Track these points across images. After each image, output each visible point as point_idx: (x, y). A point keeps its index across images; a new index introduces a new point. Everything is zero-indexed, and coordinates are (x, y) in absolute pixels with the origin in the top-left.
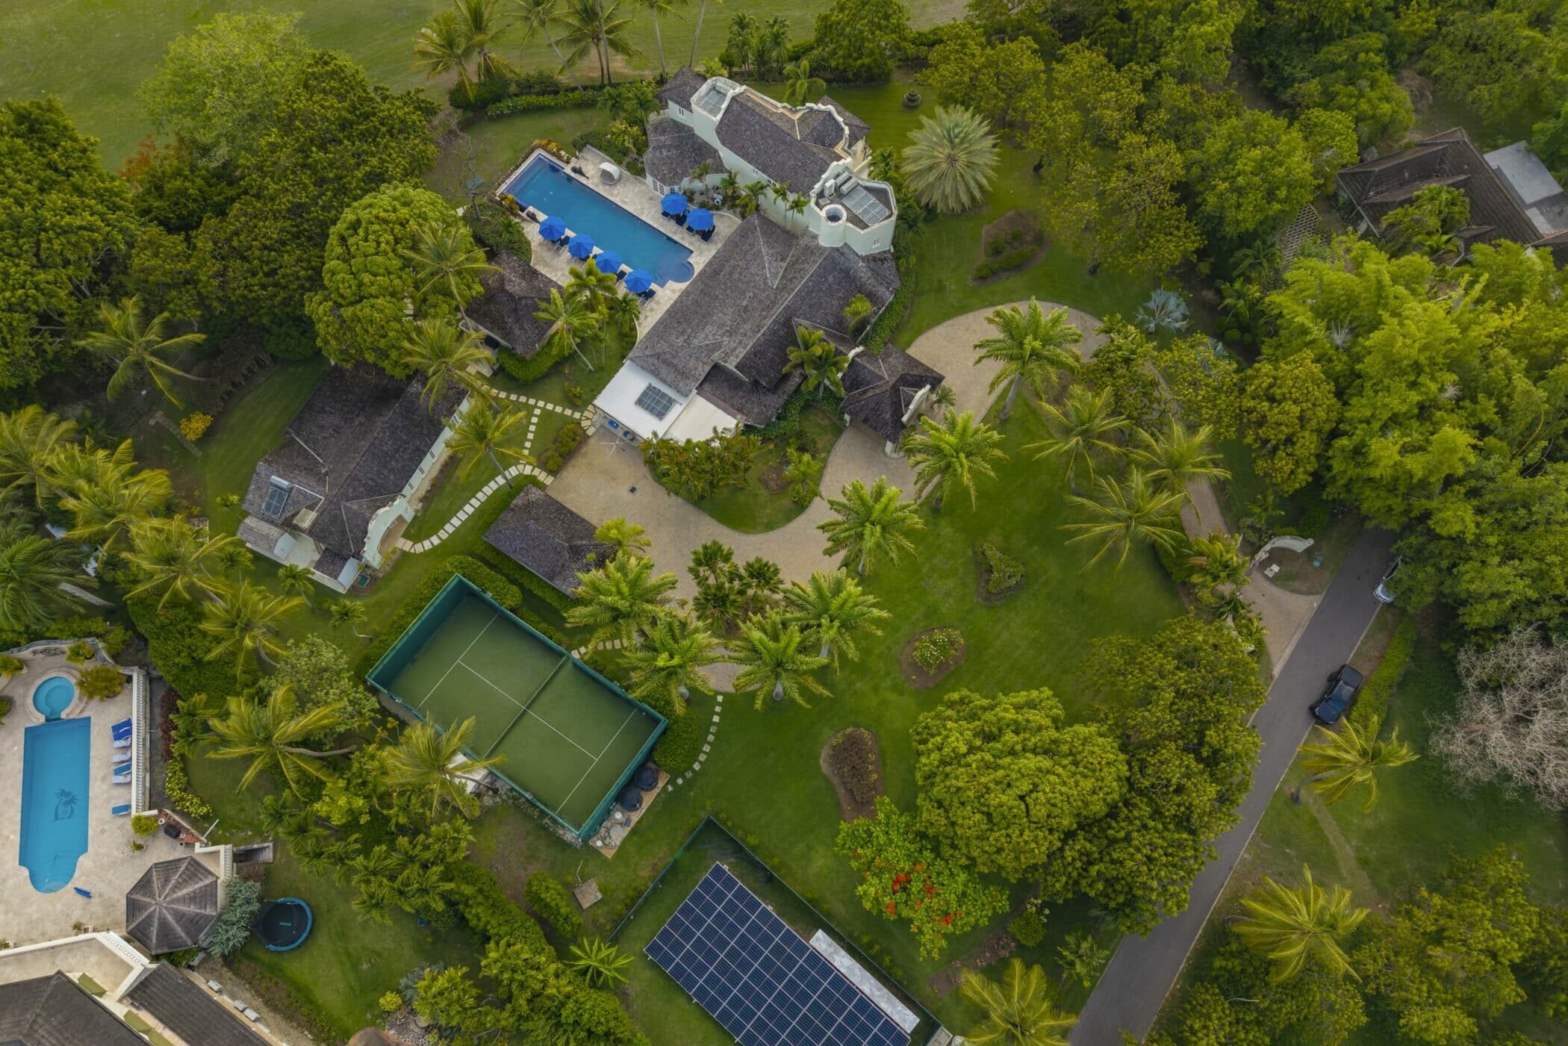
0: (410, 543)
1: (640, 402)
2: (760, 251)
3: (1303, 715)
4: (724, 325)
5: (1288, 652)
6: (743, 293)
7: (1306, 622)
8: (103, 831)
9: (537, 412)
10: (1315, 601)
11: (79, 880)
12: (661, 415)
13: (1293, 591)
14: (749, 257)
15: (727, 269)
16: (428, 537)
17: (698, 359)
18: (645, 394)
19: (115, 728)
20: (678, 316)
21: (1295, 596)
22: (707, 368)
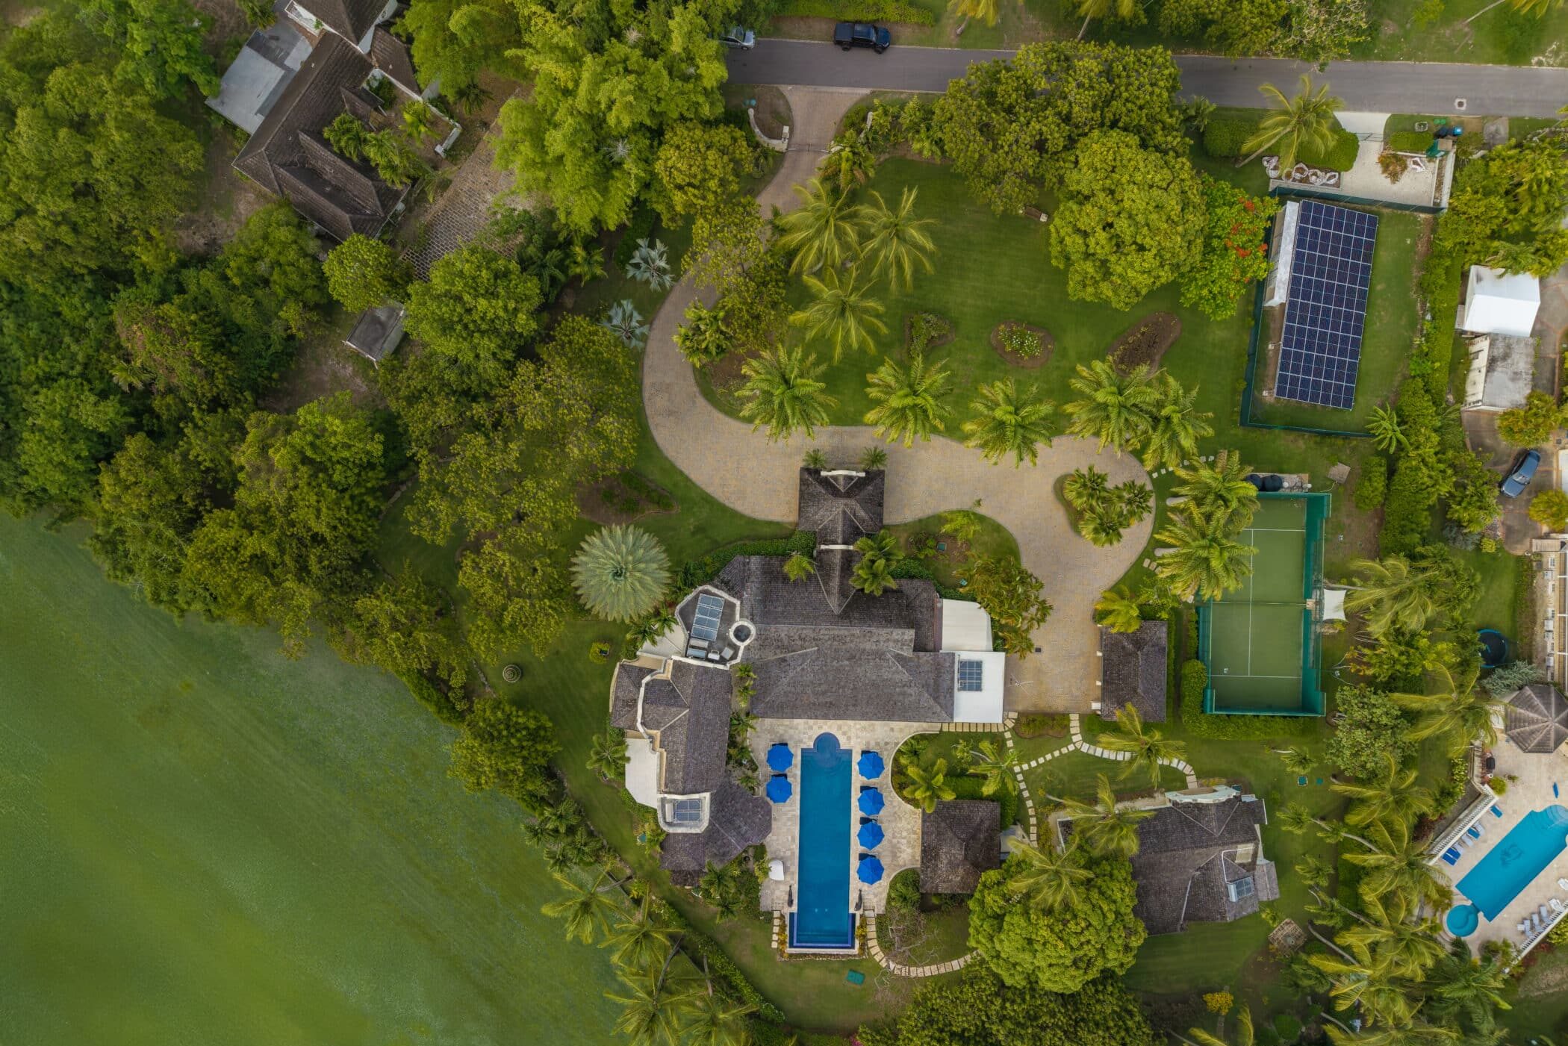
0: (1188, 779)
1: (978, 688)
2: (789, 684)
3: (888, 55)
4: (876, 666)
5: (844, 90)
6: (838, 670)
7: (811, 88)
8: (1515, 812)
9: (1025, 767)
10: (787, 89)
11: (1551, 800)
12: (979, 665)
13: (789, 109)
14: (799, 689)
15: (822, 699)
16: (1175, 770)
17: (918, 666)
18: (971, 689)
19: (1452, 862)
20: (887, 708)
21: (793, 107)
22: (922, 654)
